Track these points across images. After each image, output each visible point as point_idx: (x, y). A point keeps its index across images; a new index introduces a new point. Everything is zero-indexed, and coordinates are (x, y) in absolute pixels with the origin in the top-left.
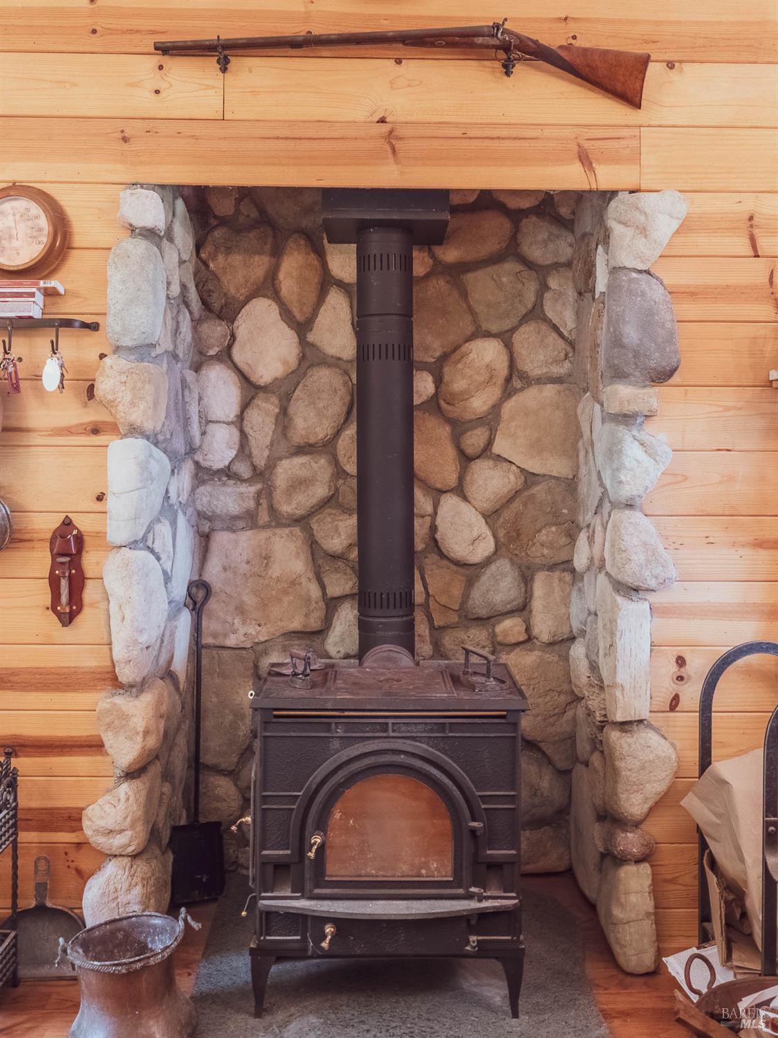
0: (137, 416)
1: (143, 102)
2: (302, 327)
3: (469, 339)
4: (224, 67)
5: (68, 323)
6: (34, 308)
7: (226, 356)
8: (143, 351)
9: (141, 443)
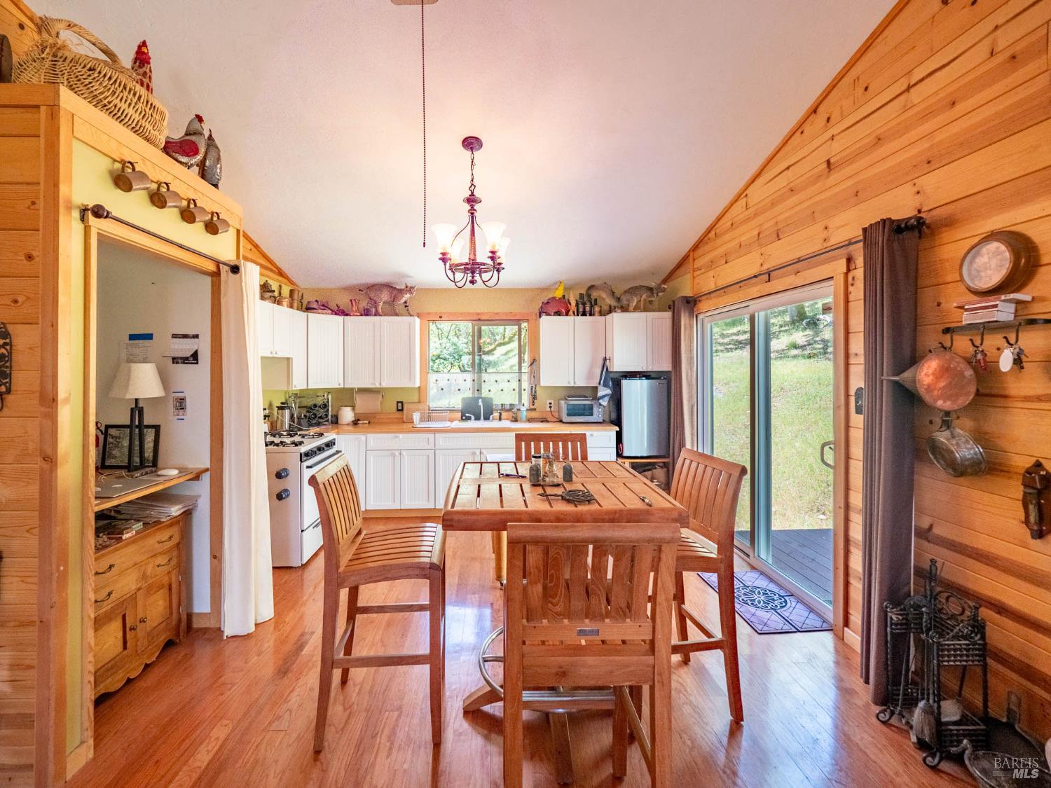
6: (998, 315)
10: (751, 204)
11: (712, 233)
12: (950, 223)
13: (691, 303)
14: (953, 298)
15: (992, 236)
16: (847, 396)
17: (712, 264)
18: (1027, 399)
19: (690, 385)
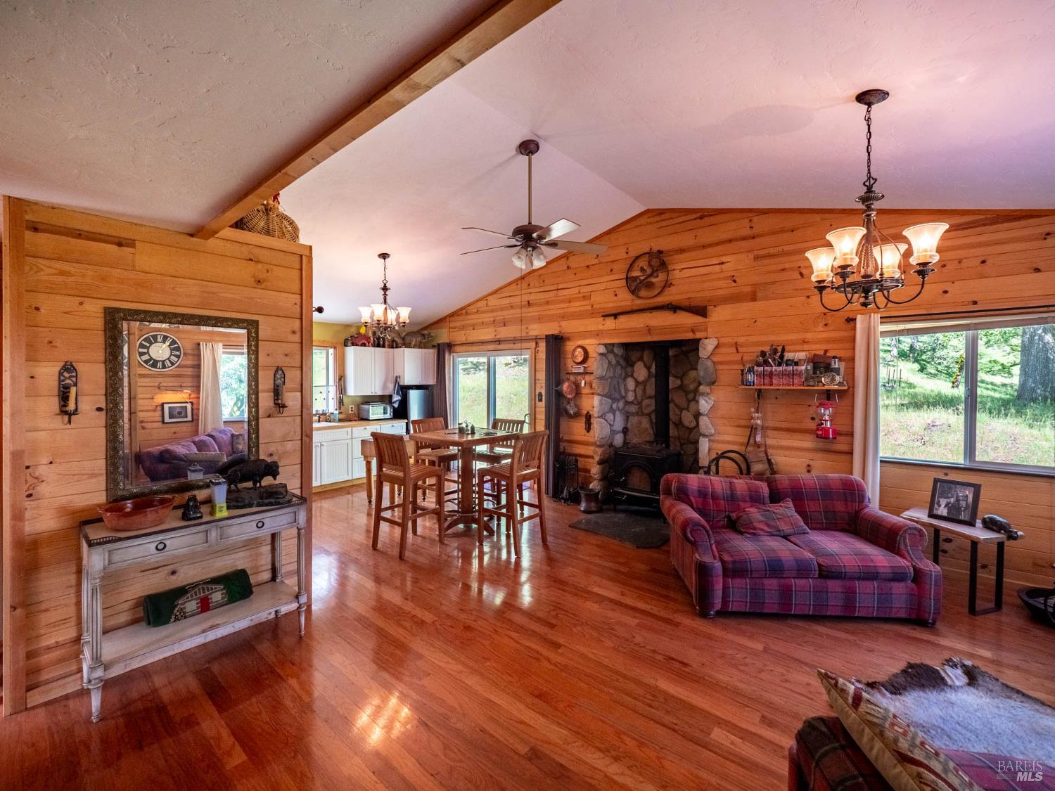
0: (599, 392)
1: (601, 327)
2: (648, 368)
3: (690, 370)
4: (615, 318)
5: (587, 373)
6: (581, 370)
7: (632, 376)
8: (601, 378)
9: (600, 397)
10: (489, 304)
11: (464, 312)
12: (568, 339)
13: (450, 347)
14: (570, 363)
15: (579, 346)
16: (535, 395)
17: (463, 328)
18: (586, 394)
19: (449, 392)
